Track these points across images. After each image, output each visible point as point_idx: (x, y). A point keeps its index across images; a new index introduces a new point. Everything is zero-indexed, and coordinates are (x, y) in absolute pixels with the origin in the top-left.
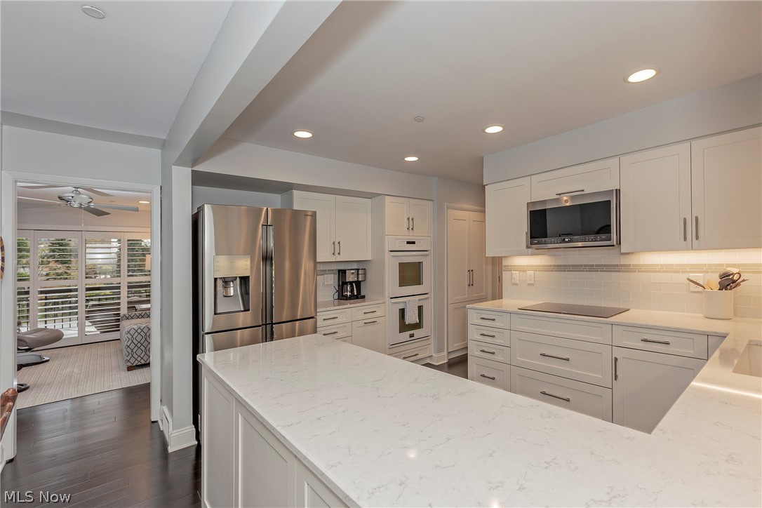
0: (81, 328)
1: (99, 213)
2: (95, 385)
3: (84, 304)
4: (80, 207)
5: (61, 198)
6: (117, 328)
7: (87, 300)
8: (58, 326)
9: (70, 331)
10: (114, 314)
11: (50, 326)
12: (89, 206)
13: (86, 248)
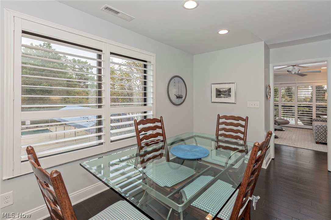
0: (296, 122)
1: (302, 75)
2: (301, 145)
3: (297, 112)
4: (295, 74)
5: (288, 71)
6: (311, 124)
7: (298, 111)
8: (288, 119)
9: (292, 122)
10: (310, 118)
11: (285, 118)
12: (298, 73)
13: (298, 90)
